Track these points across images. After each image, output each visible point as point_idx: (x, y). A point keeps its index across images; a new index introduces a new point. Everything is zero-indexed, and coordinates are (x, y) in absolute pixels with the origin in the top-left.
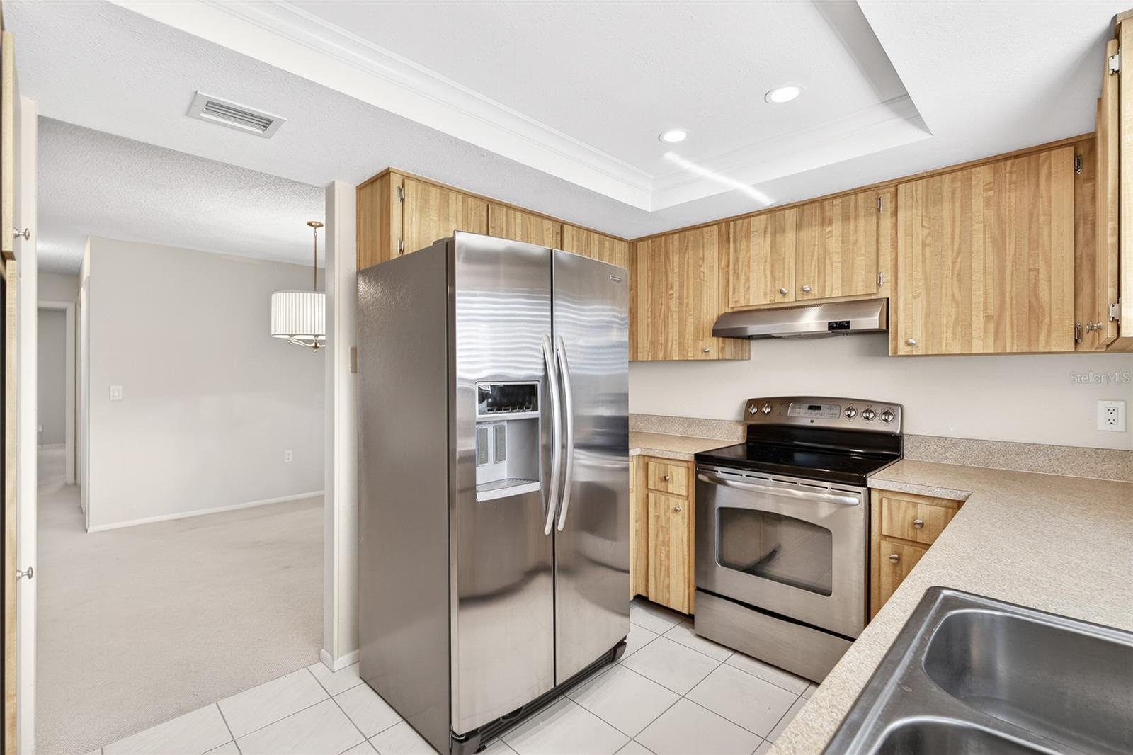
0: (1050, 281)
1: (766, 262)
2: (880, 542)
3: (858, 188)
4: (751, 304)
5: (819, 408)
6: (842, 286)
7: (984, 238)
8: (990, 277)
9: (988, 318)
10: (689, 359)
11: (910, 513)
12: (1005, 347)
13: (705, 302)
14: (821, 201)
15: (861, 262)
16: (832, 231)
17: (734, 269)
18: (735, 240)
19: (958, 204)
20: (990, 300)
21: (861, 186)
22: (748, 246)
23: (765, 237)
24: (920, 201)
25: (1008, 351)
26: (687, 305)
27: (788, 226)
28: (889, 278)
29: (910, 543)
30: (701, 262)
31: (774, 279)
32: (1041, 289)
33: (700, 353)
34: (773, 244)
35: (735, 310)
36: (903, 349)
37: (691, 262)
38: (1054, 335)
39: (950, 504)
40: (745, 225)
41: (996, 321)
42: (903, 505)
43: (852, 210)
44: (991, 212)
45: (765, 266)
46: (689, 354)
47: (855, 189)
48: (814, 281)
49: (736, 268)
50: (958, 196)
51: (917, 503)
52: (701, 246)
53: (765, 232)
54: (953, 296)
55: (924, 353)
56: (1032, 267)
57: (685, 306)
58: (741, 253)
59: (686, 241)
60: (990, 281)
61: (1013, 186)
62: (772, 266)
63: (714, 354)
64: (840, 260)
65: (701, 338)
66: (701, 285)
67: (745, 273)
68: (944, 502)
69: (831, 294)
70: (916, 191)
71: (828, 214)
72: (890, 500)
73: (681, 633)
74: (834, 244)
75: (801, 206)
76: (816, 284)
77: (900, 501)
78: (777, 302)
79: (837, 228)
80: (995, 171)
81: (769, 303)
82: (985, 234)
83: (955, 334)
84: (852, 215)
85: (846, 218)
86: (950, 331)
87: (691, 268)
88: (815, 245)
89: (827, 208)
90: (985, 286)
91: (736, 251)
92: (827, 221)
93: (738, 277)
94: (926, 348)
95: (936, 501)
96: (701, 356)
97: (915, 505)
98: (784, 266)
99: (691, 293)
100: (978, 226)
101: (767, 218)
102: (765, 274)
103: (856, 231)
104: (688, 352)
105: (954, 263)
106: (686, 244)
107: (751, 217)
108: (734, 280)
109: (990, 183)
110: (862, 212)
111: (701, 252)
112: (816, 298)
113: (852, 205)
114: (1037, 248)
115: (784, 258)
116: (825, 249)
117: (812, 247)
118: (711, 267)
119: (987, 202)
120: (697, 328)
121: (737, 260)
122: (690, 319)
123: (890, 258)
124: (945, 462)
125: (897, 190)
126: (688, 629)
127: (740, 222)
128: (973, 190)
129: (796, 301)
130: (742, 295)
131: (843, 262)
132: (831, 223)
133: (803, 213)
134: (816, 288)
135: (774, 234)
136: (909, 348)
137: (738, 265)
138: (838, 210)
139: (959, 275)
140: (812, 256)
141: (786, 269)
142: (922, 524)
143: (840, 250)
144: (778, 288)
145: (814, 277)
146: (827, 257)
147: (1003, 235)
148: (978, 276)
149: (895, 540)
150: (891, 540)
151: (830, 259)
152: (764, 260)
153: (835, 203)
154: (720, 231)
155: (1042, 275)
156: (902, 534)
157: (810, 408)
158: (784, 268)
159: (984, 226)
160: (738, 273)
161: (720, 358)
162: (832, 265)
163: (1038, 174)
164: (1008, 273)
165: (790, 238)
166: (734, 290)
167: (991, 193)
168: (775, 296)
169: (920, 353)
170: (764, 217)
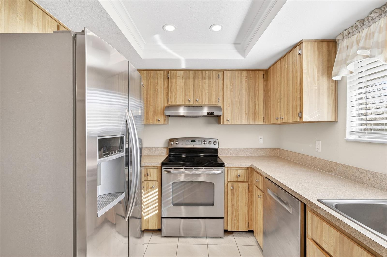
0: (258, 105)
1: (183, 88)
2: (227, 184)
3: (213, 70)
4: (177, 103)
5: (195, 141)
6: (208, 100)
7: (245, 92)
8: (246, 103)
9: (246, 114)
10: (151, 123)
11: (236, 173)
12: (249, 123)
13: (158, 101)
14: (202, 71)
15: (214, 93)
16: (205, 82)
17: (170, 89)
18: (171, 79)
19: (239, 81)
20: (246, 109)
21: (213, 69)
22: (176, 82)
23: (182, 79)
24: (230, 77)
25: (250, 124)
26: (150, 101)
27: (191, 77)
28: (221, 100)
29: (236, 182)
30: (156, 85)
31: (186, 95)
32: (257, 107)
33: (156, 121)
34: (185, 83)
35: (170, 105)
36: (226, 122)
37: (152, 84)
38: (259, 120)
39: (245, 168)
40: (175, 74)
41: (247, 115)
42: (234, 170)
43: (211, 76)
44: (247, 85)
45: (182, 90)
46: (151, 121)
47: (212, 70)
48: (199, 98)
49: (171, 89)
50: (239, 78)
51: (238, 170)
52: (156, 78)
53: (182, 78)
54: (238, 107)
55: (231, 123)
56: (255, 101)
57: (149, 101)
58: (173, 84)
59: (149, 75)
60: (246, 104)
61: (251, 79)
62: (185, 91)
63: (162, 122)
64: (208, 92)
65: (156, 114)
66: (156, 94)
67: (175, 92)
68: (244, 168)
69: (205, 103)
70: (229, 74)
71: (204, 76)
72: (230, 170)
73: (156, 239)
74: (206, 86)
75: (196, 71)
76: (200, 99)
77: (233, 170)
78: (187, 104)
79: (207, 81)
80: (248, 74)
81: (184, 104)
82: (245, 90)
83: (238, 118)
84: (211, 78)
85: (210, 78)
86: (237, 118)
87: (152, 87)
88: (200, 86)
89: (204, 74)
90: (245, 105)
91: (171, 82)
92: (204, 78)
93: (172, 92)
94: (232, 122)
95: (242, 168)
96: (156, 122)
97: (237, 170)
98: (189, 91)
99: (152, 96)
100: (244, 88)
101: (183, 73)
102: (183, 93)
103: (212, 83)
104: (150, 120)
105: (238, 97)
106: (149, 76)
107: (178, 71)
108: (170, 94)
109: (246, 77)
110: (214, 78)
111: (156, 80)
112: (200, 104)
113: (211, 74)
114: (256, 96)
115: (189, 88)
116: (203, 87)
117: (199, 86)
118: (161, 87)
119: (246, 81)
120: (154, 111)
121: (171, 86)
122: (151, 107)
123: (221, 94)
124: (228, 155)
125: (224, 73)
126: (157, 235)
127: (173, 72)
128: (243, 78)
129: (193, 104)
130: (173, 100)
131: (209, 92)
132: (205, 79)
133: (196, 73)
134: (200, 100)
135: (186, 79)
136: (227, 122)
137: (172, 88)
138: (207, 75)
139: (239, 101)
140: (199, 89)
141: (190, 92)
142: (239, 176)
143: (208, 89)
144: (187, 98)
145: (200, 96)
146: (204, 90)
147: (249, 92)
148: (244, 102)
149: (232, 182)
150: (230, 182)
151: (205, 91)
152: (182, 88)
153: (206, 73)
154: (164, 73)
155: (257, 104)
156: (234, 180)
157: (192, 141)
158: (189, 92)
159: (245, 88)
160: (172, 91)
161: (164, 123)
162: (205, 93)
163: (256, 76)
164: (250, 102)
165: (191, 81)
166: (170, 97)
167: (247, 79)
168: (186, 102)
169: (230, 123)
170: (182, 72)
